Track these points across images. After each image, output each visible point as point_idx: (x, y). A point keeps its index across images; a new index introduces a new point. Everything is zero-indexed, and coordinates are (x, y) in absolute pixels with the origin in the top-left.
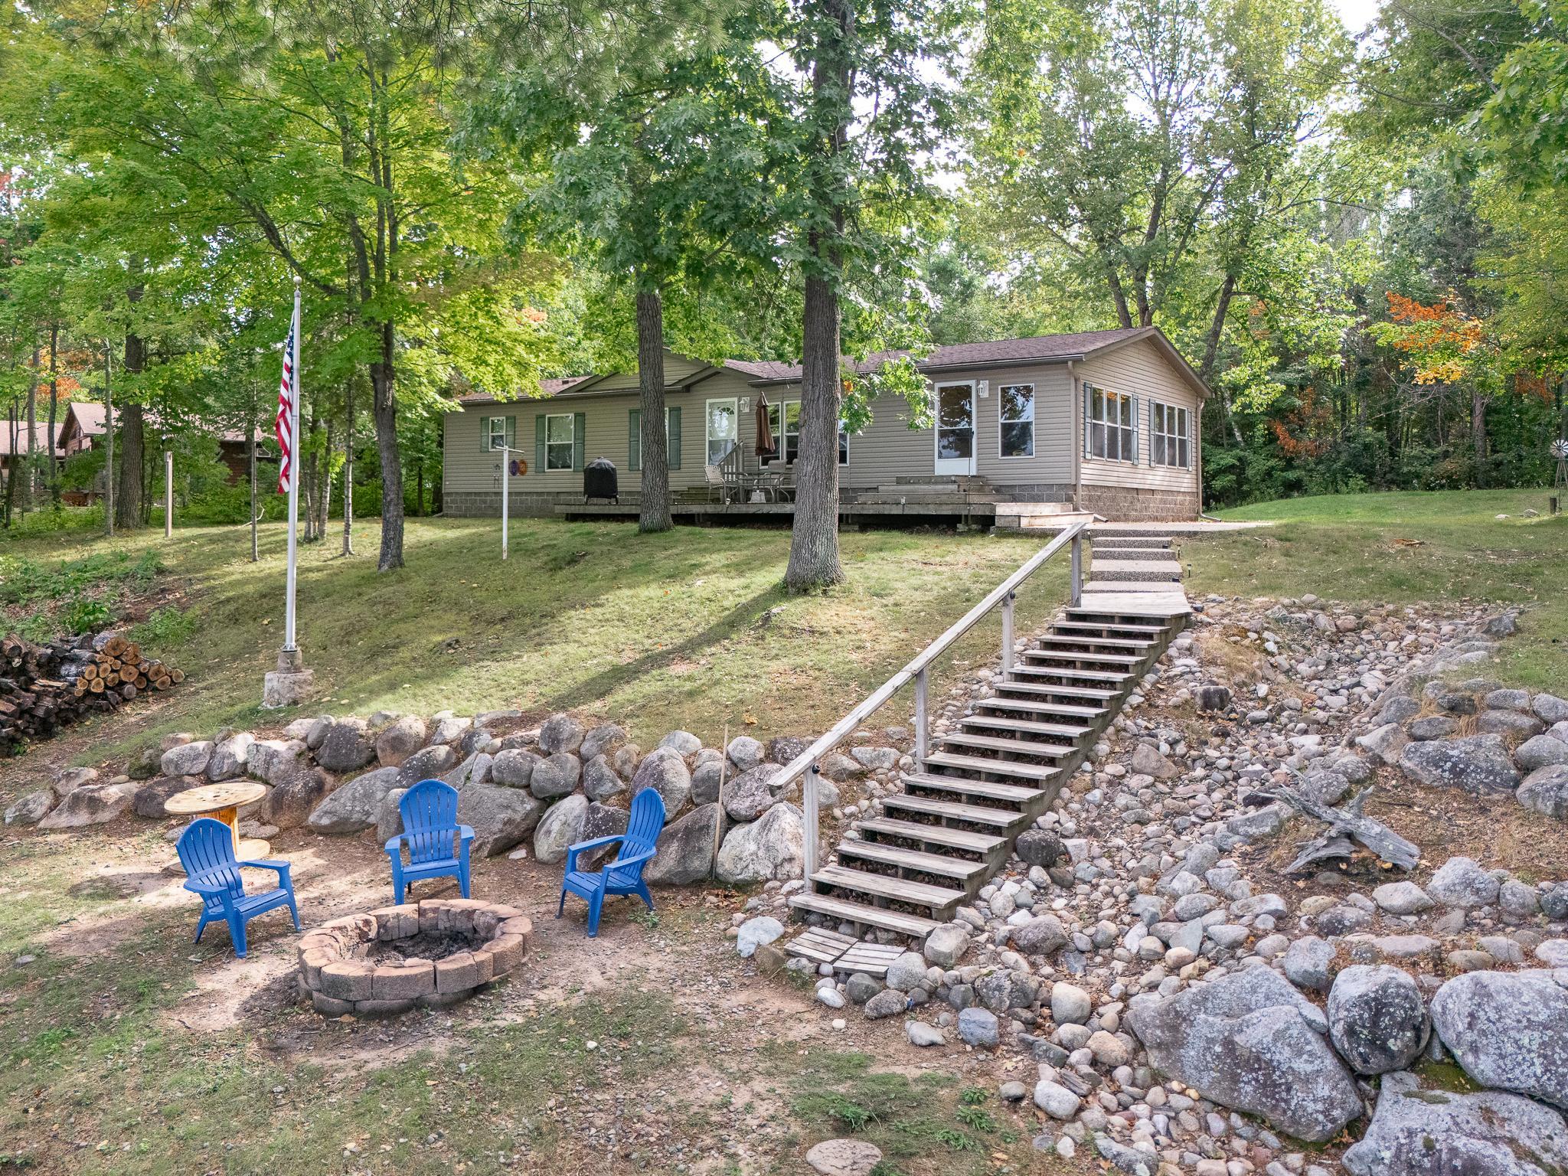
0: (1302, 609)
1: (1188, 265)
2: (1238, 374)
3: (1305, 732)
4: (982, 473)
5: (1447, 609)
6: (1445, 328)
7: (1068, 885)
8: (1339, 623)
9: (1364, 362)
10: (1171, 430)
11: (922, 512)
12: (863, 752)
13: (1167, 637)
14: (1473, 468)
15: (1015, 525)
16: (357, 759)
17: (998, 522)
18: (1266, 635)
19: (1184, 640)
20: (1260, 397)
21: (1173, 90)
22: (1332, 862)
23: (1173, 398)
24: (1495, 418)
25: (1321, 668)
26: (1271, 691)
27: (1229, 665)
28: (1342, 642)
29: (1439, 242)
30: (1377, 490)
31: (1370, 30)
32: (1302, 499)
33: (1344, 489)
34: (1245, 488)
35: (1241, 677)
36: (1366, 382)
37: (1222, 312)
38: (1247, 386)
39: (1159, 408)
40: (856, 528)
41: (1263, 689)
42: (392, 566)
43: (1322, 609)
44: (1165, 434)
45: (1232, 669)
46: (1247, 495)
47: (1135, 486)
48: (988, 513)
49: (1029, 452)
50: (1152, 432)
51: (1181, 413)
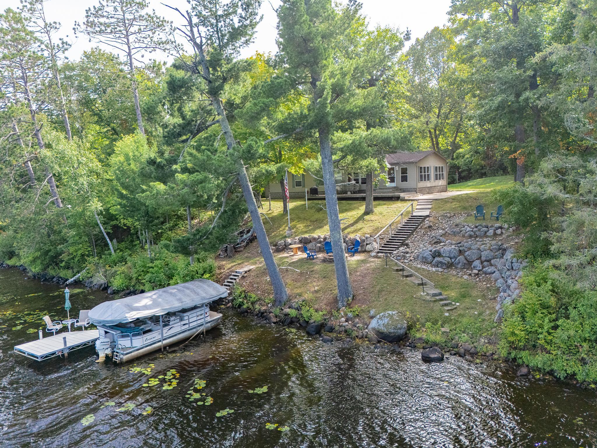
4: (397, 186)
7: (409, 248)
12: (383, 236)
13: (425, 219)
15: (404, 198)
16: (309, 241)
17: (401, 198)
19: (427, 219)
22: (437, 242)
23: (439, 164)
35: (434, 224)
39: (436, 167)
41: (437, 225)
44: (438, 173)
45: (433, 222)
46: (471, 177)
47: (430, 186)
48: (398, 196)
49: (407, 181)
50: (435, 173)
51: (442, 167)
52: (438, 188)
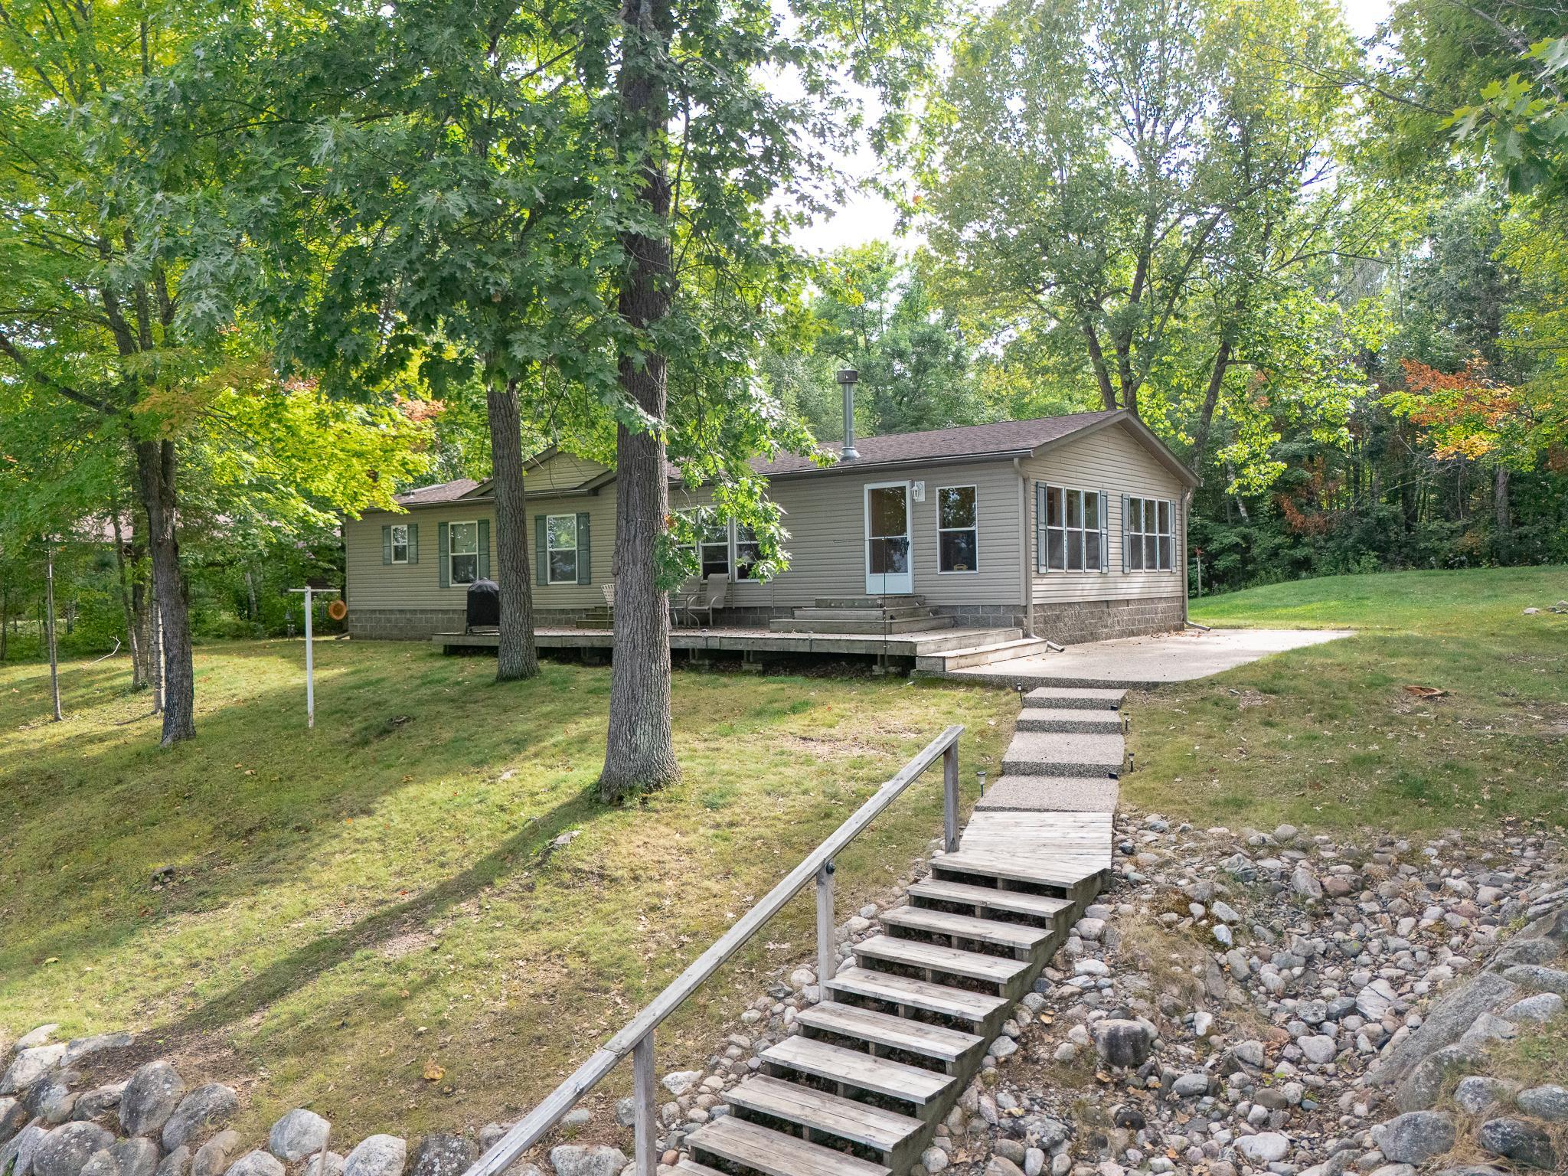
0: (1274, 851)
1: (1179, 331)
2: (1236, 451)
3: (1264, 1124)
4: (920, 591)
5: (1485, 846)
6: (1469, 398)
8: (1327, 881)
9: (1378, 430)
10: (1149, 527)
11: (832, 650)
13: (1069, 918)
14: (1494, 542)
15: (939, 669)
17: (920, 665)
18: (1219, 908)
19: (1095, 919)
20: (1261, 476)
21: (1160, 129)
23: (1150, 489)
24: (1519, 487)
25: (1297, 971)
26: (1217, 1028)
27: (1154, 972)
28: (1330, 915)
29: (1462, 297)
30: (1392, 569)
31: (1382, 33)
32: (1309, 582)
33: (1356, 568)
34: (1249, 567)
35: (1171, 995)
36: (1380, 451)
37: (1217, 383)
38: (1244, 465)
39: (1134, 503)
40: (760, 667)
41: (1204, 1020)
42: (177, 739)
43: (1304, 850)
44: (1143, 533)
45: (1160, 979)
46: (1252, 575)
47: (1104, 598)
48: (907, 654)
49: (972, 567)
50: (1126, 533)
51: (1163, 506)
52: (1143, 613)
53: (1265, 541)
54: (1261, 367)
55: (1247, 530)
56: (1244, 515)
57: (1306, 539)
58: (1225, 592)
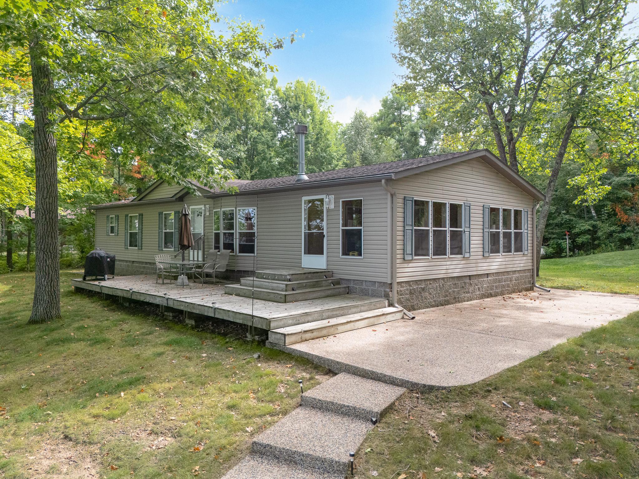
2: (580, 180)
4: (331, 267)
10: (506, 227)
11: (226, 318)
15: (282, 343)
17: (270, 338)
20: (596, 194)
32: (630, 251)
34: (596, 242)
37: (567, 140)
38: (585, 188)
39: (495, 212)
44: (501, 230)
46: (597, 247)
47: (466, 274)
48: (264, 328)
49: (360, 254)
50: (486, 230)
51: (517, 213)
52: (500, 281)
53: (605, 228)
54: (594, 129)
55: (595, 223)
56: (594, 214)
57: (629, 228)
58: (582, 255)
